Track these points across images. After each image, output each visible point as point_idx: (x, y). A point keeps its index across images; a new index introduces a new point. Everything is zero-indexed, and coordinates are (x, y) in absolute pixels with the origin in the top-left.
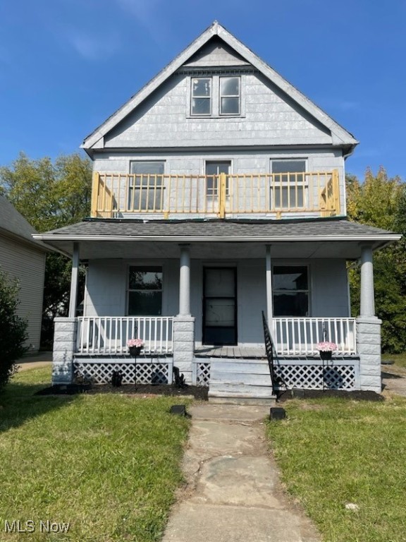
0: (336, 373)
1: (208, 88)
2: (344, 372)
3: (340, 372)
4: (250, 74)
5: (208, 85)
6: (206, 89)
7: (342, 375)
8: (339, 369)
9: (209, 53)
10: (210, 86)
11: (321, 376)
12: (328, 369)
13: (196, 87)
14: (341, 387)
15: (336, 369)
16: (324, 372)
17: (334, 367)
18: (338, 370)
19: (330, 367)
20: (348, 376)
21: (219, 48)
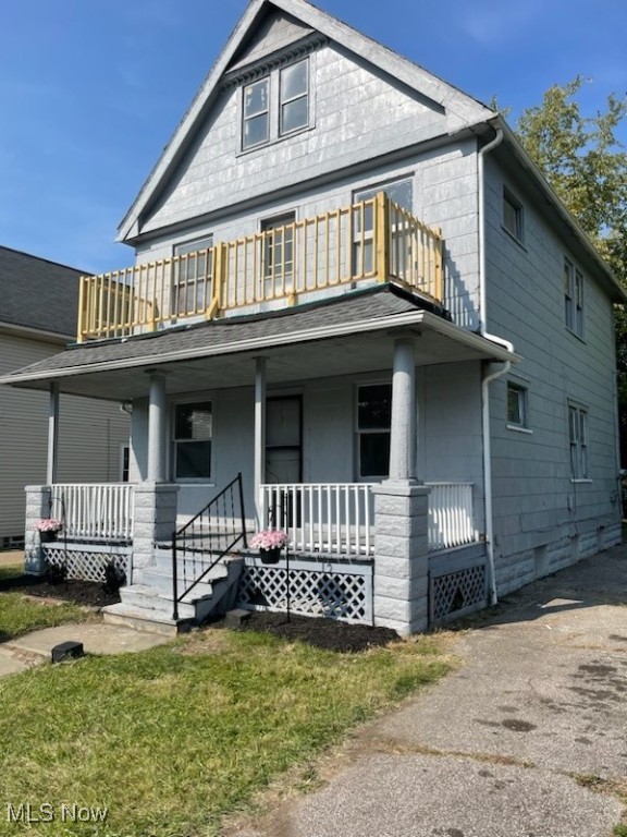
0: (337, 587)
1: (265, 95)
2: (349, 587)
3: (343, 587)
4: (322, 47)
5: (265, 90)
6: (263, 99)
7: (346, 591)
8: (343, 580)
9: (265, 36)
10: (268, 92)
11: (315, 591)
12: (325, 578)
13: (249, 101)
14: (344, 615)
15: (337, 579)
16: (320, 584)
17: (334, 576)
18: (340, 583)
19: (329, 575)
20: (355, 596)
21: (279, 20)
